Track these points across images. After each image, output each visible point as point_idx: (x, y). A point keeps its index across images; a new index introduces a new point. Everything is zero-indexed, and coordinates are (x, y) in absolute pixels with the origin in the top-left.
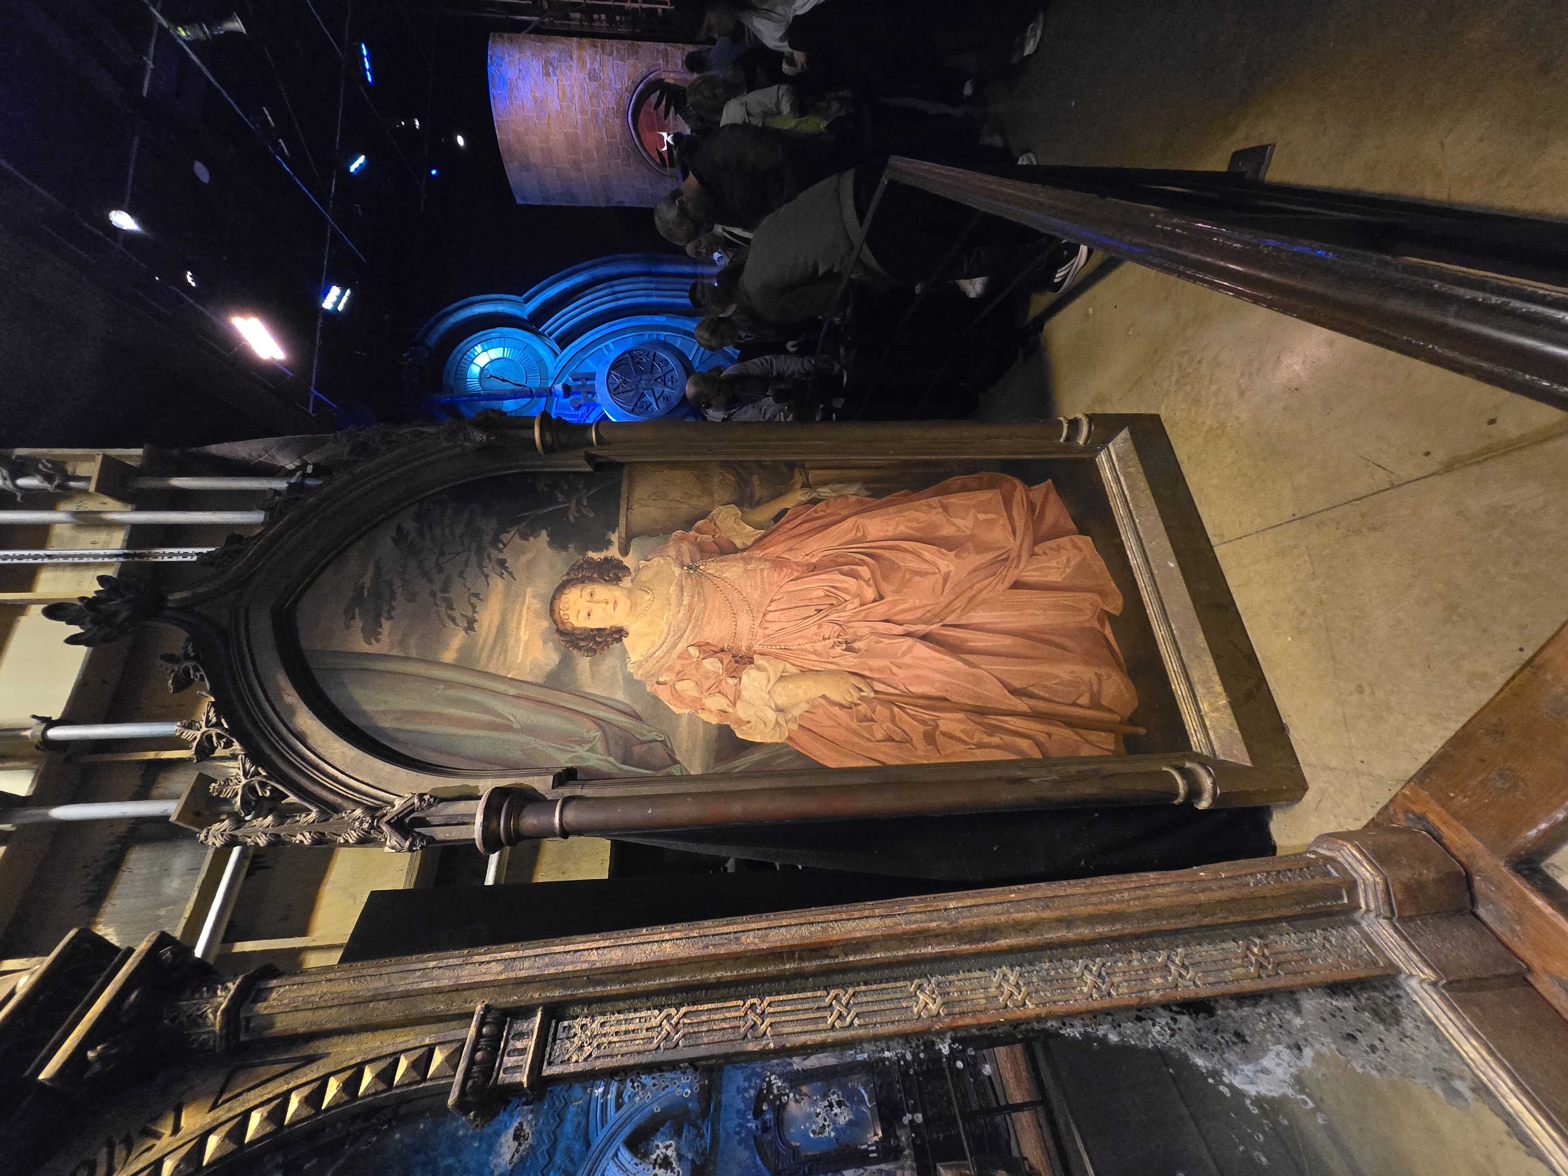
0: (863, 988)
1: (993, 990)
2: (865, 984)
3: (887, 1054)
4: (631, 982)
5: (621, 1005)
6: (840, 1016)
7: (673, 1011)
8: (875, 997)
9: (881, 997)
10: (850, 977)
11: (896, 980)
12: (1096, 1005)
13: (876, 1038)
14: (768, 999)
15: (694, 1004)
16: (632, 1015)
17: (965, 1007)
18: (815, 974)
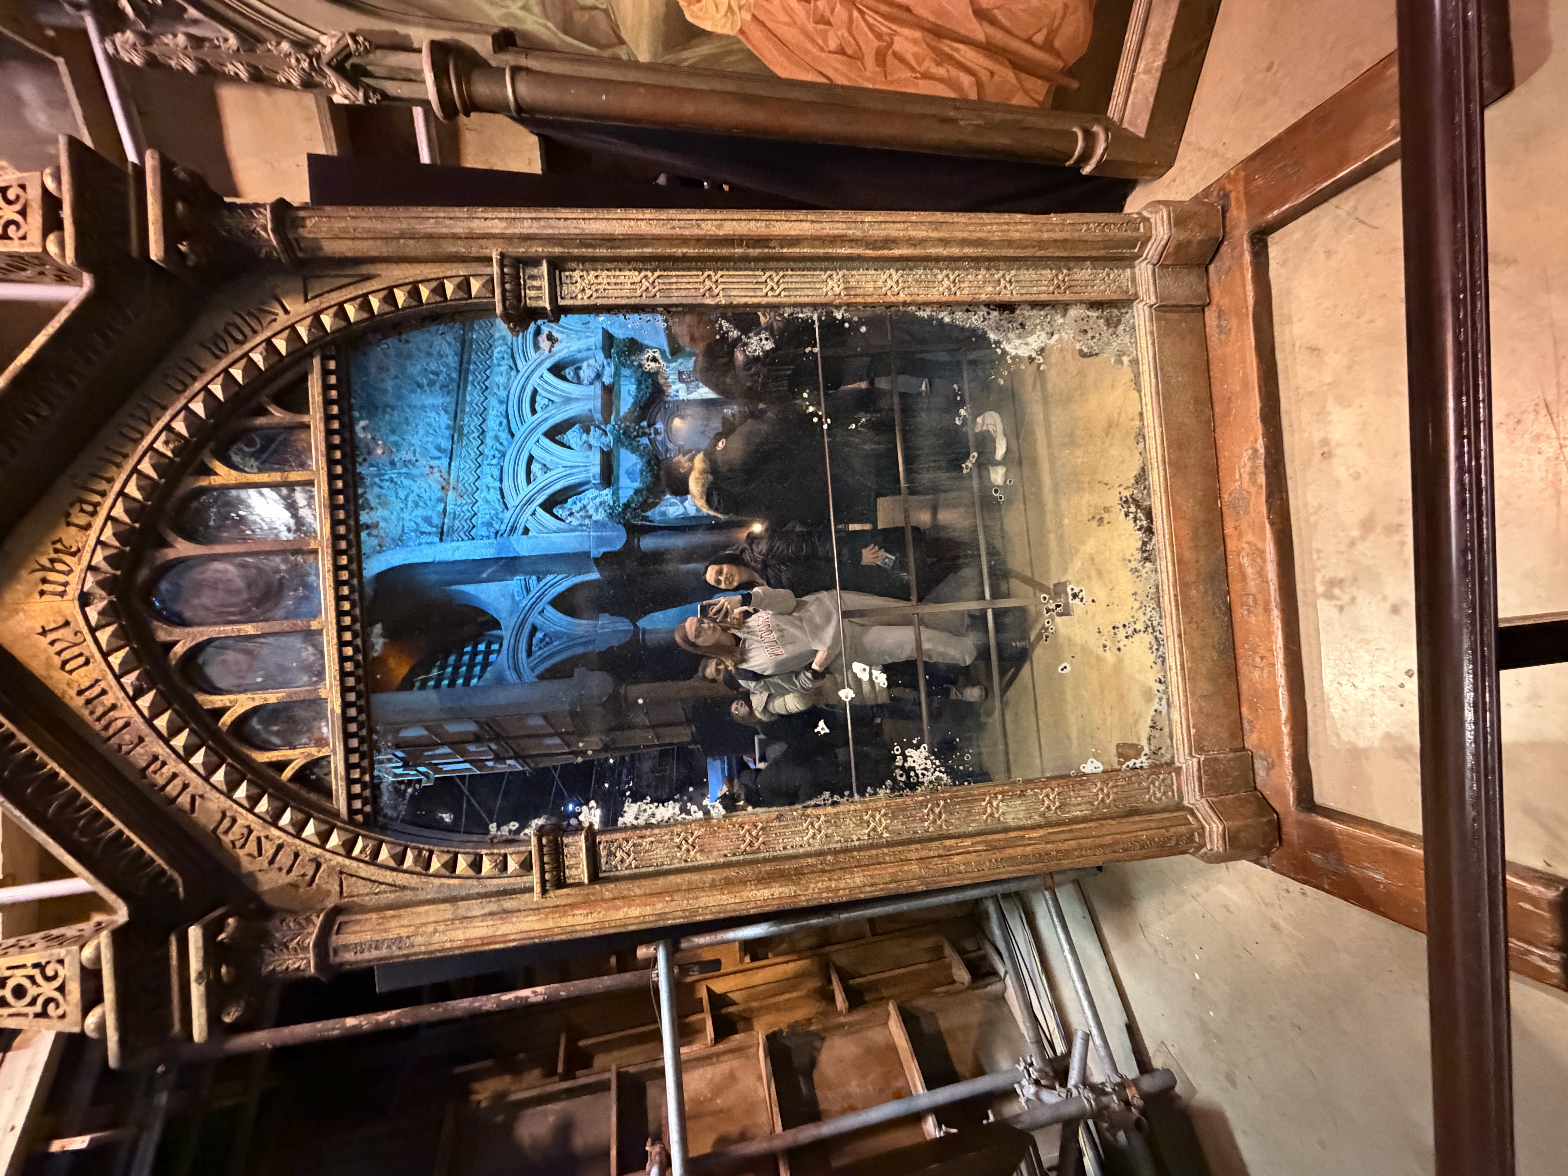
0: (790, 273)
1: (880, 284)
2: (792, 270)
3: (800, 315)
4: (616, 248)
5: (609, 265)
6: (772, 289)
7: (649, 274)
8: (798, 280)
9: (802, 280)
10: (782, 264)
11: (814, 270)
12: (944, 299)
13: (795, 305)
14: (720, 273)
15: (665, 270)
16: (618, 273)
17: (859, 291)
18: (756, 259)
